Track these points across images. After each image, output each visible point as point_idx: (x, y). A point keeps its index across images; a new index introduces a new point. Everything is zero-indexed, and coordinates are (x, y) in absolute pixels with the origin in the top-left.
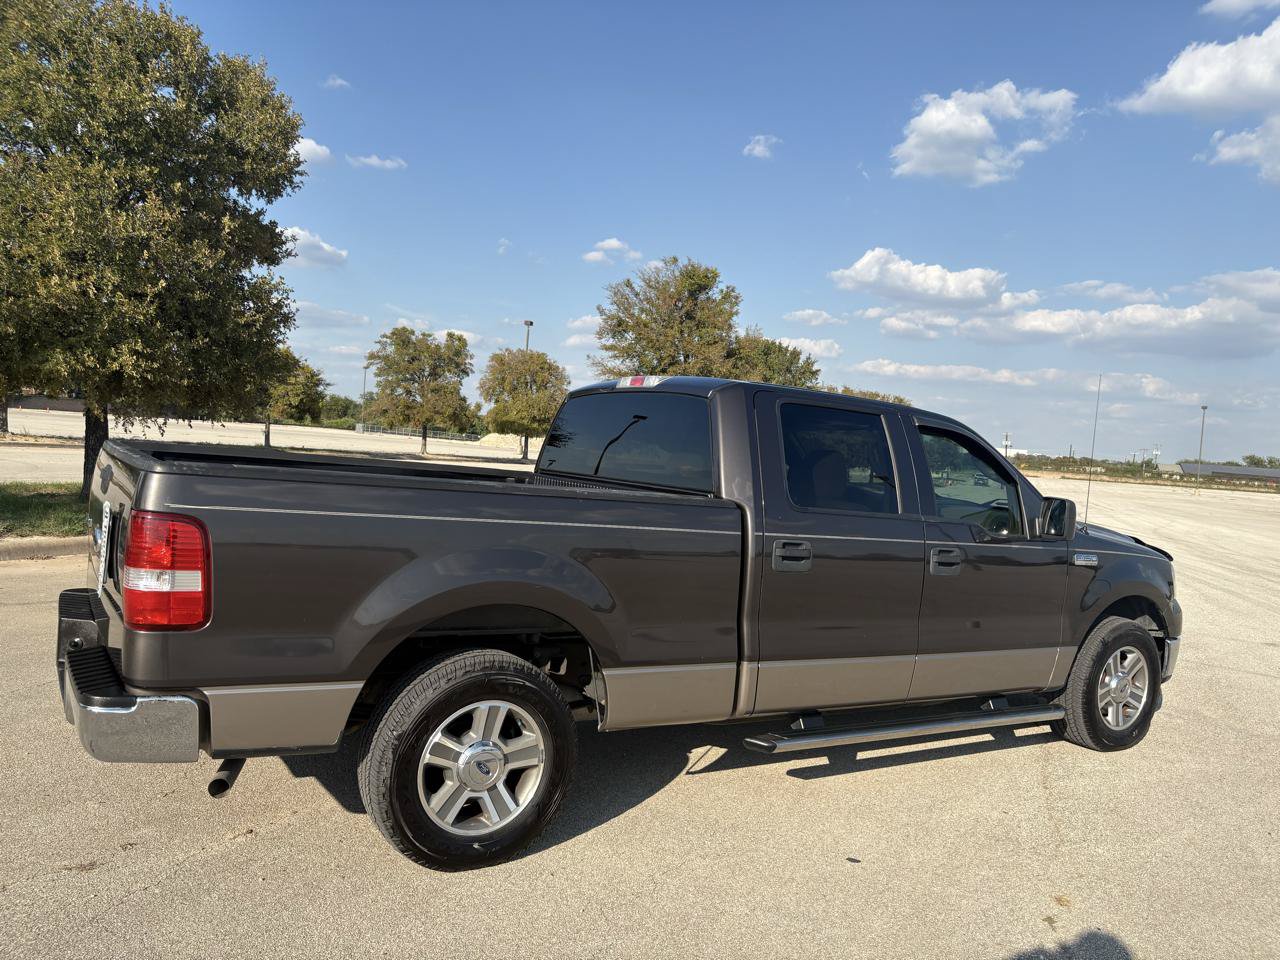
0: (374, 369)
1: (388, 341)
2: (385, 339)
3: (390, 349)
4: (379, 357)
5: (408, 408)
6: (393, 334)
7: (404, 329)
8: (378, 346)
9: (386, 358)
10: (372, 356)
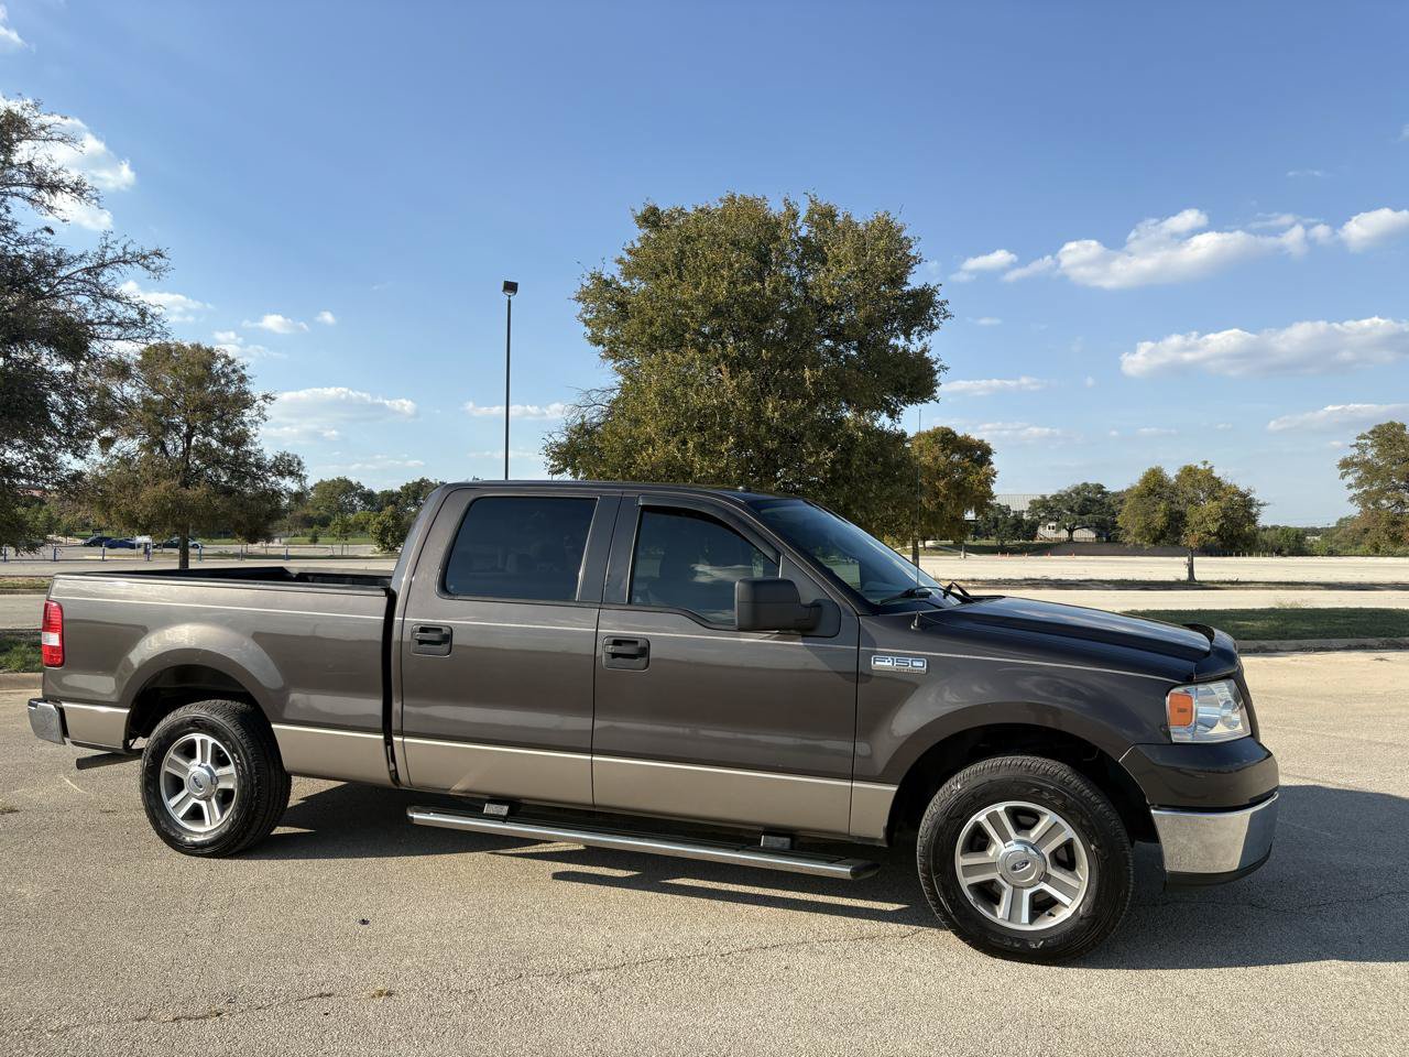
0: (1350, 479)
1: (1369, 442)
2: (1363, 441)
3: (1371, 453)
4: (1356, 464)
5: (1395, 523)
6: (1373, 432)
7: (1392, 425)
8: (1355, 451)
9: (1364, 464)
10: (1346, 464)
